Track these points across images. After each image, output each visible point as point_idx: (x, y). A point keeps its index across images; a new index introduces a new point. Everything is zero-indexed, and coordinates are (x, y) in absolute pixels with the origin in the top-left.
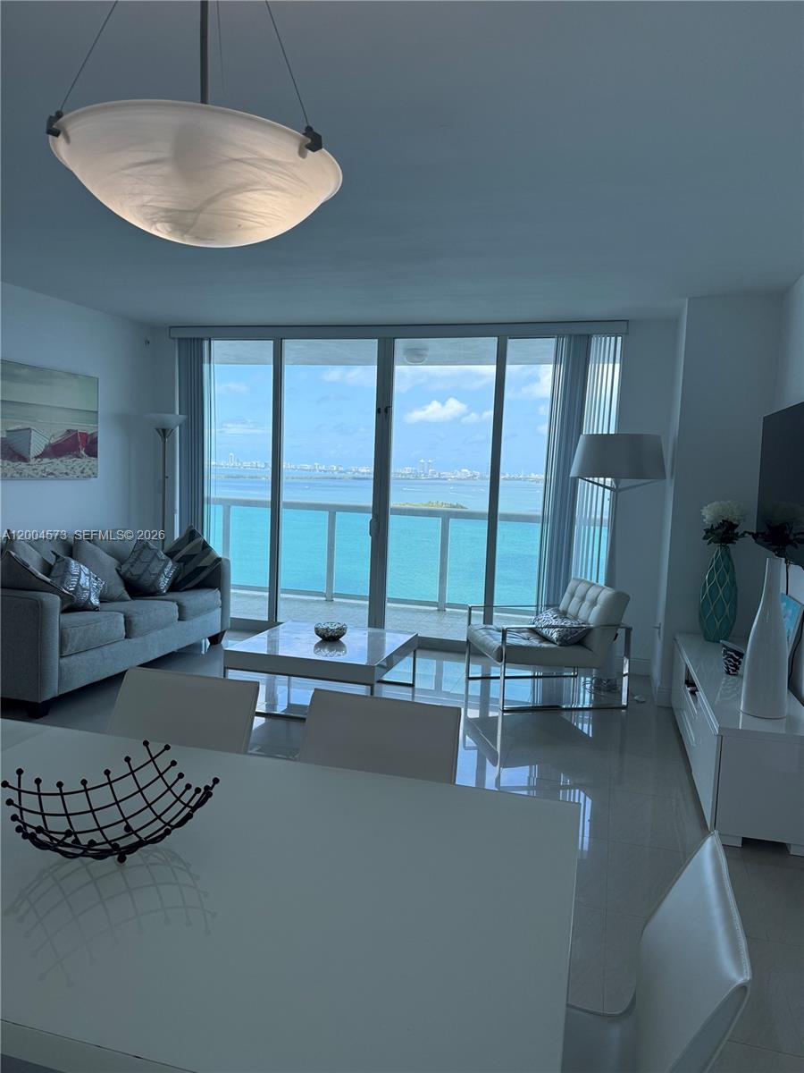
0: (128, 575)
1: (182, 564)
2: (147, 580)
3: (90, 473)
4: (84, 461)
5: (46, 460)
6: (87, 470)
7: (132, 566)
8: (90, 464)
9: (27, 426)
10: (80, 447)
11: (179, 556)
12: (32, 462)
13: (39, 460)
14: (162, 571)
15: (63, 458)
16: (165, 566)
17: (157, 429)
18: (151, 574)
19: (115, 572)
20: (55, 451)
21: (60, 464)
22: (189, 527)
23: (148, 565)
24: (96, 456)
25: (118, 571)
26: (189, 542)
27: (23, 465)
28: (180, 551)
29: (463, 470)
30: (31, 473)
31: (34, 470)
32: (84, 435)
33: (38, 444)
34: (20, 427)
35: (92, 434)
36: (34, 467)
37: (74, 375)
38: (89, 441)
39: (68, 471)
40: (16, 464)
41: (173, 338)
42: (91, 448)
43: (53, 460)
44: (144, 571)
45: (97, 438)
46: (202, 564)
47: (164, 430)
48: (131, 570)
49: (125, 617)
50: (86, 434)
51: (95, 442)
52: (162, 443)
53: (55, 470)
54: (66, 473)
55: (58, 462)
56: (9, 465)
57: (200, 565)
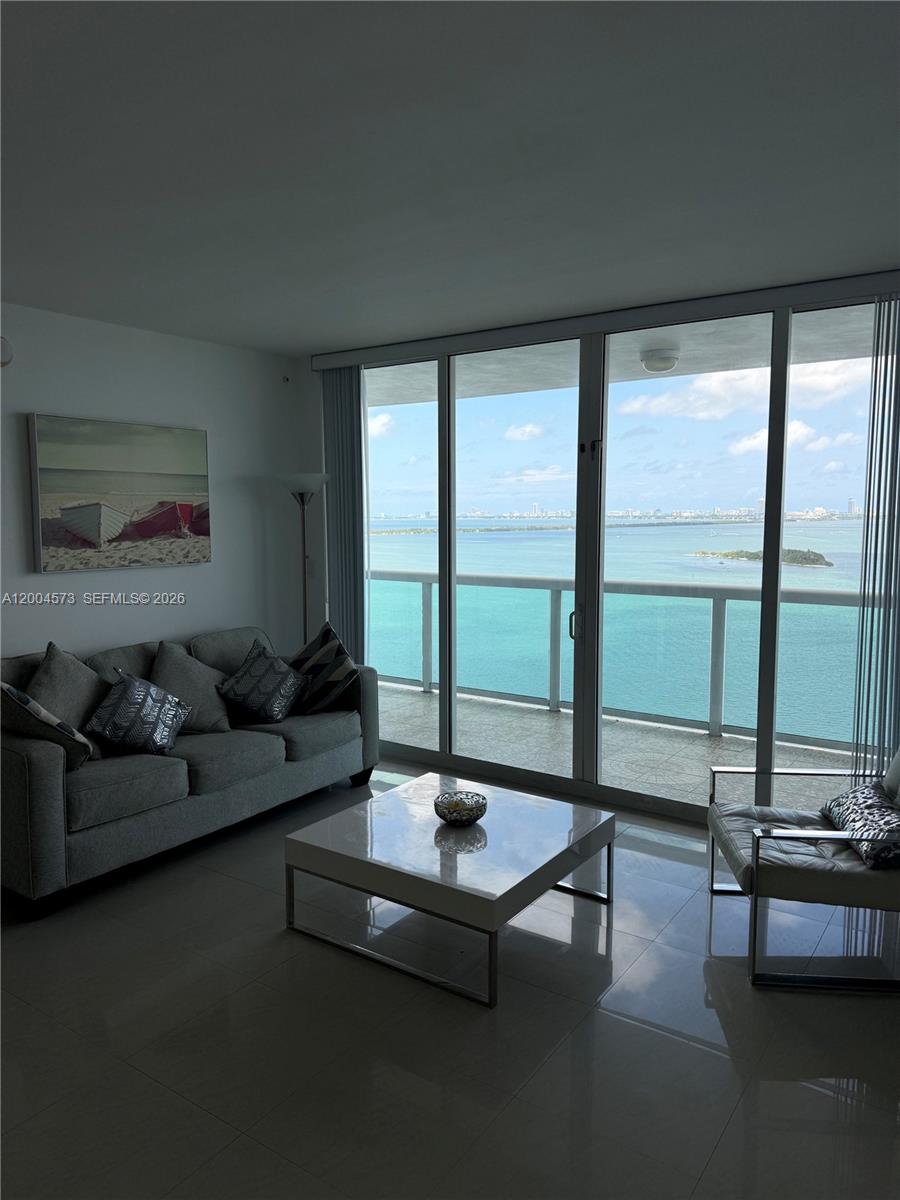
0: (231, 695)
1: (310, 677)
2: (256, 700)
3: (198, 556)
4: (190, 542)
5: (126, 544)
6: (193, 552)
7: (237, 682)
8: (197, 545)
9: (96, 501)
10: (182, 524)
11: (307, 665)
12: (104, 547)
13: (115, 544)
14: (277, 688)
15: (154, 540)
16: (283, 680)
17: (292, 494)
18: (260, 693)
19: (214, 690)
20: (141, 531)
21: (148, 548)
22: (325, 626)
23: (259, 681)
24: (206, 533)
25: (217, 688)
26: (322, 646)
27: (90, 552)
28: (309, 658)
29: (817, 509)
30: (103, 562)
31: (107, 557)
32: (188, 509)
33: (112, 523)
34: (83, 502)
35: (200, 505)
36: (107, 554)
37: (166, 429)
38: (194, 514)
39: (163, 556)
40: (79, 551)
41: (317, 371)
42: (199, 522)
43: (138, 543)
44: (252, 690)
45: (208, 510)
46: (333, 678)
47: (302, 495)
48: (236, 687)
49: (189, 765)
50: (190, 506)
51: (204, 515)
52: (300, 512)
53: (142, 556)
54: (161, 560)
55: (149, 546)
56: (66, 553)
57: (330, 679)
